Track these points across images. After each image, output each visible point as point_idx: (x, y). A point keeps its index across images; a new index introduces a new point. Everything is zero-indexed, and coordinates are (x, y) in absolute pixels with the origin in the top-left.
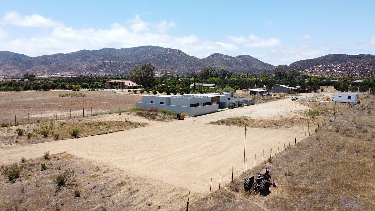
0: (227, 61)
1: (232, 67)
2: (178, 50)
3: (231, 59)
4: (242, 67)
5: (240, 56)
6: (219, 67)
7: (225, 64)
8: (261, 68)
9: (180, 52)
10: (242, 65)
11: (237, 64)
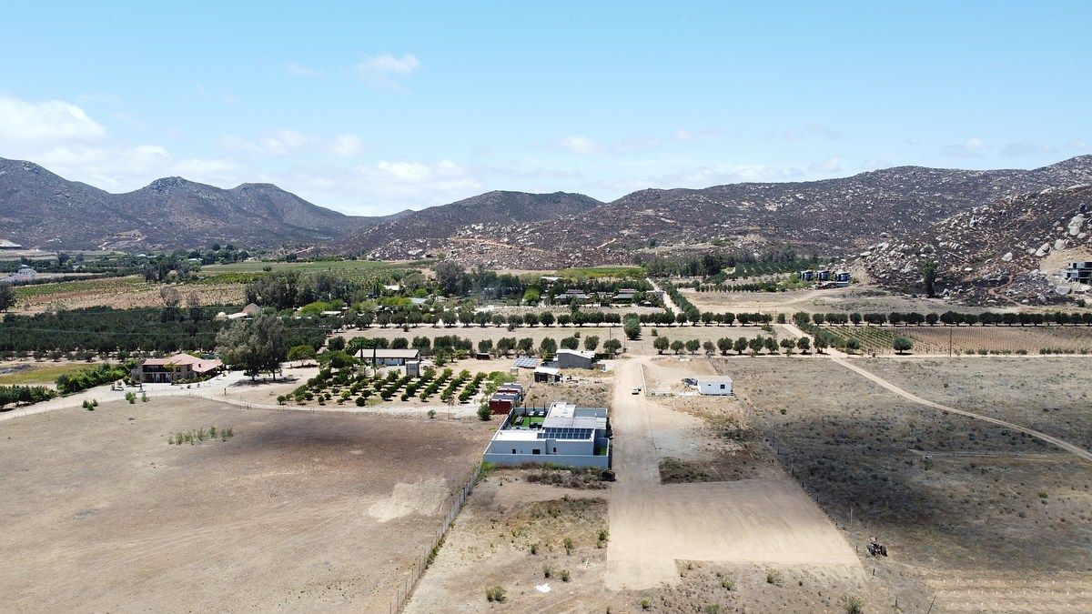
0: (207, 204)
1: (226, 220)
2: (31, 164)
3: (218, 194)
4: (258, 222)
5: (246, 188)
6: (183, 219)
7: (201, 212)
8: (312, 222)
9: (37, 170)
10: (254, 215)
11: (239, 210)
